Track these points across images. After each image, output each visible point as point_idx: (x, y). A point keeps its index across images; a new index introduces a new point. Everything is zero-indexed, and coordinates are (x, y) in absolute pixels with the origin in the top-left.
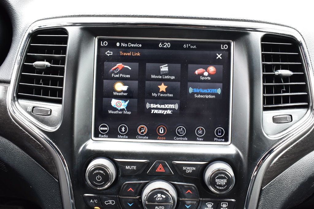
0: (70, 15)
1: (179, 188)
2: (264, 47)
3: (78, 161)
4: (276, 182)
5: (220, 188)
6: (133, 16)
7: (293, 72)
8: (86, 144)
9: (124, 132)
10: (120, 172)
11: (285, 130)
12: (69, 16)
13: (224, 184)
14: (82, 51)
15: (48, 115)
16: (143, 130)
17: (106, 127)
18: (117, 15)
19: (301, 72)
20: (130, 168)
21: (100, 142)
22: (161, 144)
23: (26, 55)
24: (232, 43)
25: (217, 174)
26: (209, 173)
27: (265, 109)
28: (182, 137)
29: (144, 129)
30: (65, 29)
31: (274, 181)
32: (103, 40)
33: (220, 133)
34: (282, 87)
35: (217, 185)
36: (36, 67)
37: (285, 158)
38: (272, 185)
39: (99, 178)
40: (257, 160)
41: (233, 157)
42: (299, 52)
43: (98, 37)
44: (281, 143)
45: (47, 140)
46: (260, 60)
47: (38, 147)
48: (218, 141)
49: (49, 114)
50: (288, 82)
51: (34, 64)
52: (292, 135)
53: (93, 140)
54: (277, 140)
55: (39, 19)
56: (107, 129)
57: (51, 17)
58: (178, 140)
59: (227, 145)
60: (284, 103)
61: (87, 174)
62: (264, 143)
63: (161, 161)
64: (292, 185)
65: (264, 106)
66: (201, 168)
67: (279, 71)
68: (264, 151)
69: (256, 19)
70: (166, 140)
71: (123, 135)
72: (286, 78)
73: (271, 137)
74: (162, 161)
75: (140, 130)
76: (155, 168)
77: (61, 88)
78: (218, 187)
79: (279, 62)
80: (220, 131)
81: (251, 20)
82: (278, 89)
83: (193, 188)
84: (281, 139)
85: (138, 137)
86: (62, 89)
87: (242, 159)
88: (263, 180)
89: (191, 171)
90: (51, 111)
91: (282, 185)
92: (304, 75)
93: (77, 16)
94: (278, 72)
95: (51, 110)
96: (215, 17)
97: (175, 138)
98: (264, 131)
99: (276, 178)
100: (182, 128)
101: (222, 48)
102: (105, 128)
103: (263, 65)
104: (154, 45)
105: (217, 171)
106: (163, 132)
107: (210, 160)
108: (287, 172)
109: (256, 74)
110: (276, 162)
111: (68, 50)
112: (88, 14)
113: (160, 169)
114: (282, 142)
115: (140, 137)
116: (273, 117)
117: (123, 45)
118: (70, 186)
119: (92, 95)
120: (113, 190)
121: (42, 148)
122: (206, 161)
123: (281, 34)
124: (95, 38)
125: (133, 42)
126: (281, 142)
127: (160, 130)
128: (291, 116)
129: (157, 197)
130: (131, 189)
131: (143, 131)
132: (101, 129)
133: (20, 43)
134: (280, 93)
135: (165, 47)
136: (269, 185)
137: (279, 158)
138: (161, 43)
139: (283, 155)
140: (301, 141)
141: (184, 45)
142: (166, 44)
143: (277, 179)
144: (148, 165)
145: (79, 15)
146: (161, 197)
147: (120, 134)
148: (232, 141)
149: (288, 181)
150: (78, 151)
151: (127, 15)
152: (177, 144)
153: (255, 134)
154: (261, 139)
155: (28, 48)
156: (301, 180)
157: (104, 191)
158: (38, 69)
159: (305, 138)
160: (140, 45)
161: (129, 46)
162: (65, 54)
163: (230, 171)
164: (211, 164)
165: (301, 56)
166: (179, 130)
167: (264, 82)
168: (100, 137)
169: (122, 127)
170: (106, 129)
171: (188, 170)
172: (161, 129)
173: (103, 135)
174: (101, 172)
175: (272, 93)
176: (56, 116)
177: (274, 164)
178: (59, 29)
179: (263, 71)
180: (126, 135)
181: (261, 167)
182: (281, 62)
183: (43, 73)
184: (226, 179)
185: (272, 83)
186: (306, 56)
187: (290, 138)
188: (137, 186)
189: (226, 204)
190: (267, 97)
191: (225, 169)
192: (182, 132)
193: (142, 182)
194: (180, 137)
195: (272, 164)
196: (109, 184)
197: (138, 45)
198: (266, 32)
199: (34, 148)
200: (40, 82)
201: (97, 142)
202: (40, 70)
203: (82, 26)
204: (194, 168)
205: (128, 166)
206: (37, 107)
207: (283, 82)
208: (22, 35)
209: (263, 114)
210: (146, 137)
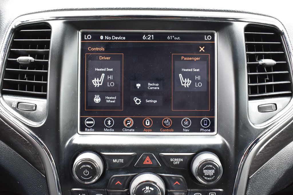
0: (53, 9)
1: (167, 180)
2: (248, 37)
3: (64, 156)
4: (262, 170)
5: (208, 179)
6: (116, 9)
7: (276, 61)
8: (72, 139)
9: (110, 125)
10: (108, 165)
11: (270, 119)
12: (52, 11)
13: (212, 174)
14: (66, 45)
16: (129, 122)
17: (92, 120)
18: (100, 9)
19: (284, 61)
20: (118, 161)
21: (86, 136)
22: (147, 136)
23: (10, 51)
24: (216, 33)
25: (205, 165)
26: (196, 164)
27: (250, 99)
28: (168, 128)
29: (130, 121)
30: (48, 24)
31: (260, 170)
32: (87, 34)
33: (206, 123)
34: (265, 76)
35: (205, 176)
36: (20, 63)
37: (271, 146)
38: (258, 174)
39: (86, 173)
40: (244, 150)
41: (220, 147)
42: (281, 41)
43: (81, 30)
44: (267, 132)
45: (33, 136)
46: (244, 50)
47: (24, 143)
48: (205, 132)
49: (34, 109)
50: (271, 71)
51: (17, 59)
52: (277, 124)
53: (79, 134)
54: (262, 129)
55: (22, 14)
56: (93, 123)
57: (33, 12)
58: (165, 132)
59: (213, 135)
60: (268, 92)
61: (74, 169)
62: (250, 133)
63: (148, 153)
64: (278, 173)
65: (250, 96)
66: (188, 159)
68: (250, 141)
69: (238, 10)
70: (152, 131)
71: (109, 128)
72: (269, 68)
73: (257, 127)
74: (149, 153)
75: (126, 123)
76: (142, 160)
77: (45, 83)
78: (206, 178)
79: (262, 51)
80: (206, 121)
81: (233, 10)
82: (262, 79)
83: (181, 179)
84: (267, 128)
85: (124, 130)
87: (228, 149)
88: (250, 169)
89: (178, 163)
90: (36, 106)
91: (268, 173)
92: (287, 63)
93: (60, 10)
94: (262, 61)
95: (36, 105)
96: (198, 8)
97: (162, 130)
98: (250, 121)
99: (263, 166)
100: (168, 120)
101: (205, 39)
102: (91, 122)
103: (247, 54)
106: (149, 124)
107: (197, 151)
108: (273, 160)
109: (240, 65)
110: (262, 151)
111: (52, 45)
112: (70, 8)
113: (148, 161)
114: (268, 131)
115: (126, 130)
116: (258, 106)
117: (107, 38)
118: (57, 182)
119: (77, 89)
120: (101, 184)
121: (28, 144)
122: (193, 152)
123: (263, 24)
124: (78, 31)
125: (117, 35)
126: (267, 130)
127: (146, 122)
128: (275, 104)
129: (145, 189)
130: (118, 182)
131: (129, 124)
132: (87, 122)
133: (3, 39)
134: (264, 82)
135: (148, 39)
136: (256, 173)
137: (265, 147)
138: (145, 35)
139: (268, 143)
140: (286, 129)
141: (168, 37)
142: (149, 36)
143: (263, 167)
144: (135, 158)
145: (62, 9)
146: (150, 189)
147: (106, 128)
148: (218, 131)
149: (274, 169)
150: (65, 146)
151: (109, 8)
152: (164, 136)
153: (241, 124)
154: (247, 128)
155: (11, 44)
156: (286, 167)
157: (92, 185)
158: (22, 64)
159: (289, 125)
160: (124, 38)
161: (113, 39)
162: (49, 48)
163: (217, 162)
164: (198, 154)
165: (283, 45)
167: (248, 72)
168: (86, 131)
170: (92, 122)
171: (176, 161)
172: (148, 121)
173: (89, 128)
174: (88, 166)
175: (256, 82)
176: (41, 111)
177: (261, 152)
178: (42, 24)
179: (247, 61)
180: (112, 128)
181: (248, 156)
182: (264, 51)
183: (27, 68)
184: (214, 169)
185: (256, 72)
186: (288, 45)
187: (276, 126)
188: (125, 179)
189: (214, 194)
190: (251, 86)
191: (212, 160)
192: (168, 123)
193: (129, 175)
194: (166, 128)
195: (258, 153)
196: (97, 178)
197: (122, 38)
198: (249, 22)
199: (20, 144)
200: (24, 77)
201: (83, 135)
202: (24, 65)
203: (65, 20)
204: (181, 159)
205: (116, 160)
206: (22, 102)
207: (266, 71)
208: (5, 31)
209: (249, 103)
210: (132, 129)
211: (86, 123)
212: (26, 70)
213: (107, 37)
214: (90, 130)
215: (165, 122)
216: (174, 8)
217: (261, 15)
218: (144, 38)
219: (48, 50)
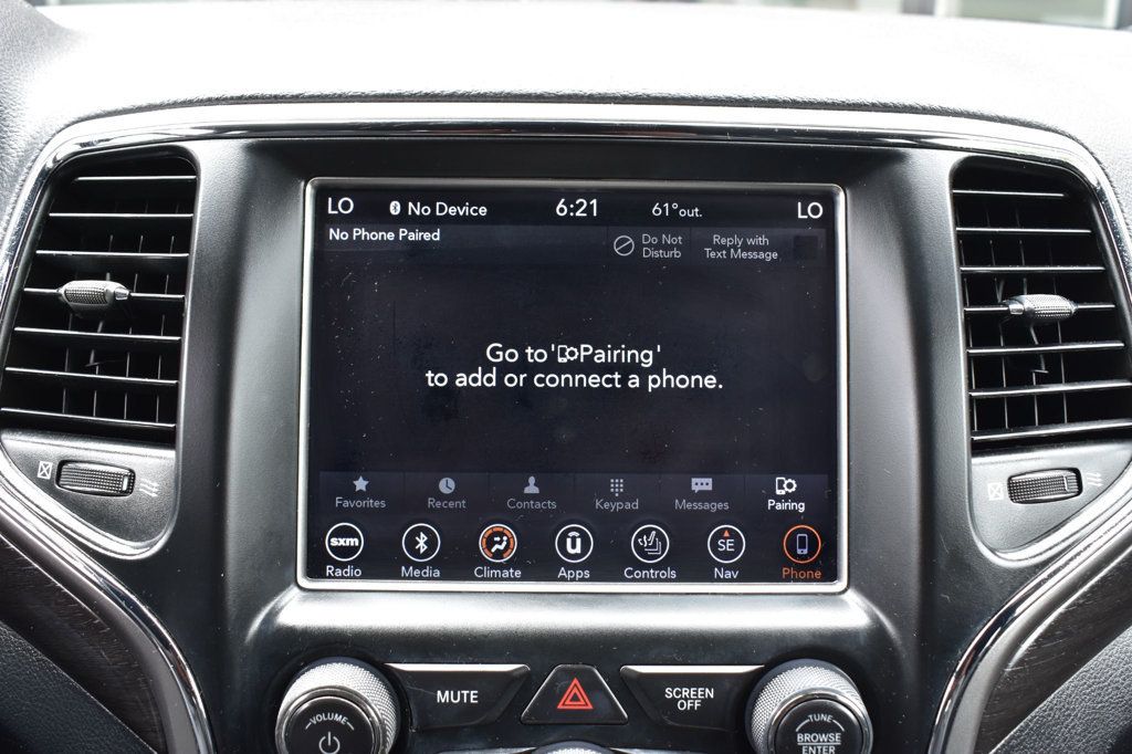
0: (205, 97)
2: (964, 210)
3: (243, 674)
4: (1028, 734)
6: (453, 97)
7: (1076, 301)
8: (273, 608)
9: (426, 554)
10: (415, 715)
11: (1056, 528)
12: (201, 102)
13: (832, 750)
14: (254, 235)
15: (122, 491)
16: (500, 543)
17: (354, 534)
18: (388, 96)
19: (1106, 302)
20: (455, 698)
21: (330, 598)
22: (574, 596)
23: (33, 258)
24: (842, 194)
25: (802, 715)
26: (768, 709)
27: (979, 449)
28: (656, 567)
29: (505, 538)
30: (185, 153)
31: (1021, 731)
32: (337, 192)
33: (802, 546)
34: (1033, 359)
36: (72, 304)
37: (1061, 637)
38: (1012, 747)
39: (329, 744)
40: (956, 652)
41: (862, 640)
42: (1091, 223)
43: (316, 180)
44: (1044, 581)
45: (118, 594)
46: (950, 257)
47: (83, 624)
48: (799, 580)
49: (125, 488)
50: (1055, 342)
51: (62, 291)
52: (1085, 549)
53: (300, 588)
54: (1027, 568)
55: (82, 114)
56: (357, 544)
57: (127, 105)
58: (641, 580)
59: (834, 594)
60: (1044, 422)
61: (281, 731)
62: (980, 585)
63: (575, 666)
64: (1088, 742)
65: (976, 438)
66: (736, 690)
67: (1024, 298)
68: (981, 618)
69: (926, 103)
70: (593, 579)
71: (421, 566)
72: (1048, 327)
73: (1008, 560)
74: (581, 666)
75: (490, 543)
76: (553, 694)
77: (169, 386)
79: (1020, 264)
80: (802, 539)
81: (906, 104)
82: (1021, 370)
84: (1046, 563)
85: (480, 572)
86: (176, 388)
87: (895, 649)
88: (980, 728)
89: (696, 705)
90: (132, 476)
91: (1049, 745)
92: (1118, 310)
93: (232, 98)
94: (1021, 303)
95: (131, 471)
96: (771, 96)
97: (630, 573)
98: (979, 536)
99: (1029, 717)
100: (654, 532)
101: (800, 216)
102: (348, 540)
103: (964, 275)
104: (537, 208)
105: (798, 702)
106: (578, 550)
107: (770, 657)
108: (1069, 692)
109: (937, 318)
110: (1026, 655)
111: (199, 234)
112: (274, 93)
113: (574, 699)
114: (1050, 576)
115: (488, 573)
116: (1010, 479)
117: (416, 209)
119: (295, 407)
121: (99, 627)
122: (755, 661)
123: (1023, 157)
124: (303, 184)
125: (455, 196)
126: (1044, 575)
127: (569, 541)
128: (1076, 471)
131: (502, 547)
132: (334, 542)
133: (9, 209)
134: (1029, 384)
135: (578, 214)
136: (1004, 745)
137: (1037, 640)
138: (563, 200)
139: (1050, 626)
140: (1117, 568)
141: (655, 208)
142: (582, 204)
143: (1030, 721)
144: (524, 683)
145: (239, 94)
147: (408, 563)
148: (852, 579)
149: (1073, 728)
150: (245, 635)
151: (427, 94)
152: (638, 597)
153: (944, 549)
154: (969, 566)
155: (38, 230)
156: (1119, 721)
158: (79, 310)
160: (483, 211)
161: (438, 214)
162: (187, 249)
163: (853, 702)
164: (774, 671)
165: (1101, 240)
166: (644, 540)
167: (967, 345)
168: (330, 577)
169: (416, 532)
170: (353, 541)
171: (686, 699)
172: (574, 539)
173: (343, 566)
174: (338, 718)
175: (999, 386)
176: (154, 495)
177: (1021, 662)
178: (160, 153)
179: (965, 304)
180: (434, 564)
181: (976, 674)
182: (1027, 265)
183: (101, 325)
184: (839, 730)
185: (997, 345)
186: (1119, 241)
187: (1079, 559)
191: (833, 694)
194: (648, 567)
195: (1011, 664)
197: (475, 211)
198: (967, 150)
199: (66, 625)
200: (89, 362)
201: (318, 594)
202: (89, 315)
203: (250, 141)
204: (707, 690)
205: (447, 692)
206: (76, 462)
207: (1037, 343)
208: (15, 179)
209: (973, 468)
210: (511, 571)
211: (330, 546)
212: (96, 332)
213: (416, 206)
214: (346, 573)
215: (643, 542)
216: (677, 96)
217: (1012, 122)
218: (562, 210)
219: (186, 255)
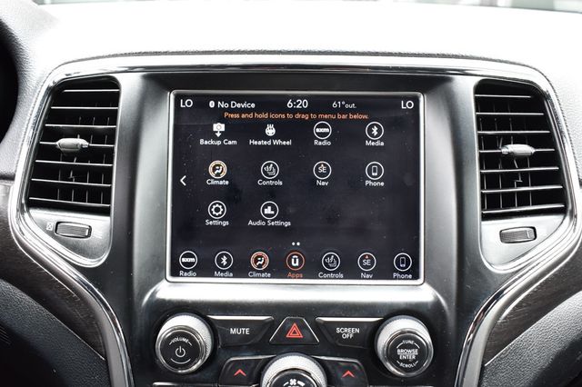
0: (123, 53)
1: (330, 367)
2: (480, 104)
3: (141, 321)
4: (510, 352)
5: (407, 366)
6: (239, 52)
7: (535, 148)
8: (155, 290)
9: (226, 266)
10: (220, 339)
11: (523, 255)
13: (414, 357)
14: (146, 117)
15: (85, 236)
16: (261, 261)
17: (192, 256)
18: (208, 52)
19: (550, 148)
20: (239, 332)
21: (181, 286)
22: (294, 286)
23: (44, 128)
24: (422, 97)
25: (399, 341)
26: (384, 339)
27: (485, 217)
28: (334, 272)
29: (263, 259)
30: (114, 79)
31: (506, 351)
32: (185, 97)
33: (403, 263)
34: (515, 175)
35: (401, 361)
36: (62, 149)
37: (525, 307)
38: (502, 358)
39: (180, 352)
40: (473, 312)
41: (430, 307)
42: (544, 110)
43: (175, 91)
44: (516, 280)
45: (84, 283)
46: (473, 127)
47: (68, 297)
48: (399, 279)
49: (87, 235)
50: (527, 167)
51: (57, 143)
52: (537, 265)
53: (168, 281)
54: (508, 274)
55: (66, 61)
56: (194, 261)
57: (88, 57)
58: (326, 278)
59: (417, 285)
60: (519, 205)
61: (158, 345)
62: (485, 281)
63: (294, 318)
64: (540, 357)
65: (484, 212)
66: (370, 329)
67: (509, 146)
68: (486, 296)
69: (463, 53)
70: (304, 278)
71: (224, 271)
72: (523, 160)
73: (498, 269)
74: (297, 318)
75: (256, 261)
76: (284, 330)
77: (107, 187)
78: (402, 364)
79: (509, 130)
80: (403, 260)
81: (454, 54)
82: (509, 180)
83: (356, 366)
84: (517, 272)
85: (251, 274)
86: (110, 188)
87: (445, 311)
88: (486, 349)
89: (351, 336)
90: (90, 229)
91: (520, 358)
92: (556, 152)
93: (136, 53)
94: (508, 148)
95: (90, 227)
96: (389, 51)
97: (321, 275)
98: (485, 259)
99: (510, 344)
100: (333, 256)
101: (403, 108)
102: (190, 259)
103: (479, 135)
105: (400, 333)
106: (297, 264)
107: (386, 314)
108: (531, 333)
109: (466, 154)
110: (508, 315)
111: (121, 117)
112: (155, 51)
113: (294, 333)
114: (520, 277)
115: (255, 275)
116: (501, 231)
117: (222, 105)
118: (127, 368)
120: (208, 374)
121: (75, 298)
122: (379, 316)
123: (510, 79)
124: (169, 93)
125: (240, 99)
126: (517, 277)
127: (293, 260)
128: (534, 228)
129: (289, 385)
130: (240, 371)
131: (261, 263)
132: (184, 260)
133: (32, 105)
134: (513, 187)
135: (298, 107)
136: (497, 357)
137: (514, 308)
138: (290, 100)
139: (520, 302)
140: (554, 275)
141: (334, 104)
142: (299, 102)
143: (511, 346)
144: (271, 326)
145: (138, 51)
146: (297, 385)
147: (218, 270)
148: (426, 278)
149: (532, 350)
150: (142, 303)
151: (226, 51)
152: (324, 286)
153: (468, 264)
154: (480, 272)
155: (46, 114)
156: (556, 348)
157: (191, 377)
158: (65, 152)
159: (561, 268)
160: (253, 105)
161: (232, 107)
162: (115, 124)
163: (424, 335)
164: (388, 321)
165: (549, 119)
166: (328, 260)
167: (481, 168)
168: (181, 276)
169: (222, 256)
170: (192, 260)
171: (346, 333)
172: (295, 259)
173: (187, 271)
174: (184, 340)
175: (498, 188)
176: (100, 238)
177: (505, 318)
178: (103, 79)
179: (480, 148)
180: (230, 270)
182: (513, 130)
183: (75, 159)
184: (417, 348)
185: (497, 168)
186: (557, 119)
187: (534, 269)
188: (252, 365)
190: (488, 195)
191: (414, 331)
192: (333, 263)
193: (260, 357)
194: (330, 272)
195: (501, 319)
196: (199, 362)
197: (249, 106)
198: (482, 76)
199: (59, 298)
200: (69, 177)
201: (175, 284)
202: (70, 154)
203: (144, 73)
204: (356, 329)
205: (235, 329)
206: (64, 222)
207: (517, 167)
208: (35, 91)
209: (483, 227)
210: (266, 274)
211: (181, 262)
212: (73, 162)
214: (189, 274)
216: (344, 51)
217: (506, 62)
218: (290, 105)
219: (115, 127)
